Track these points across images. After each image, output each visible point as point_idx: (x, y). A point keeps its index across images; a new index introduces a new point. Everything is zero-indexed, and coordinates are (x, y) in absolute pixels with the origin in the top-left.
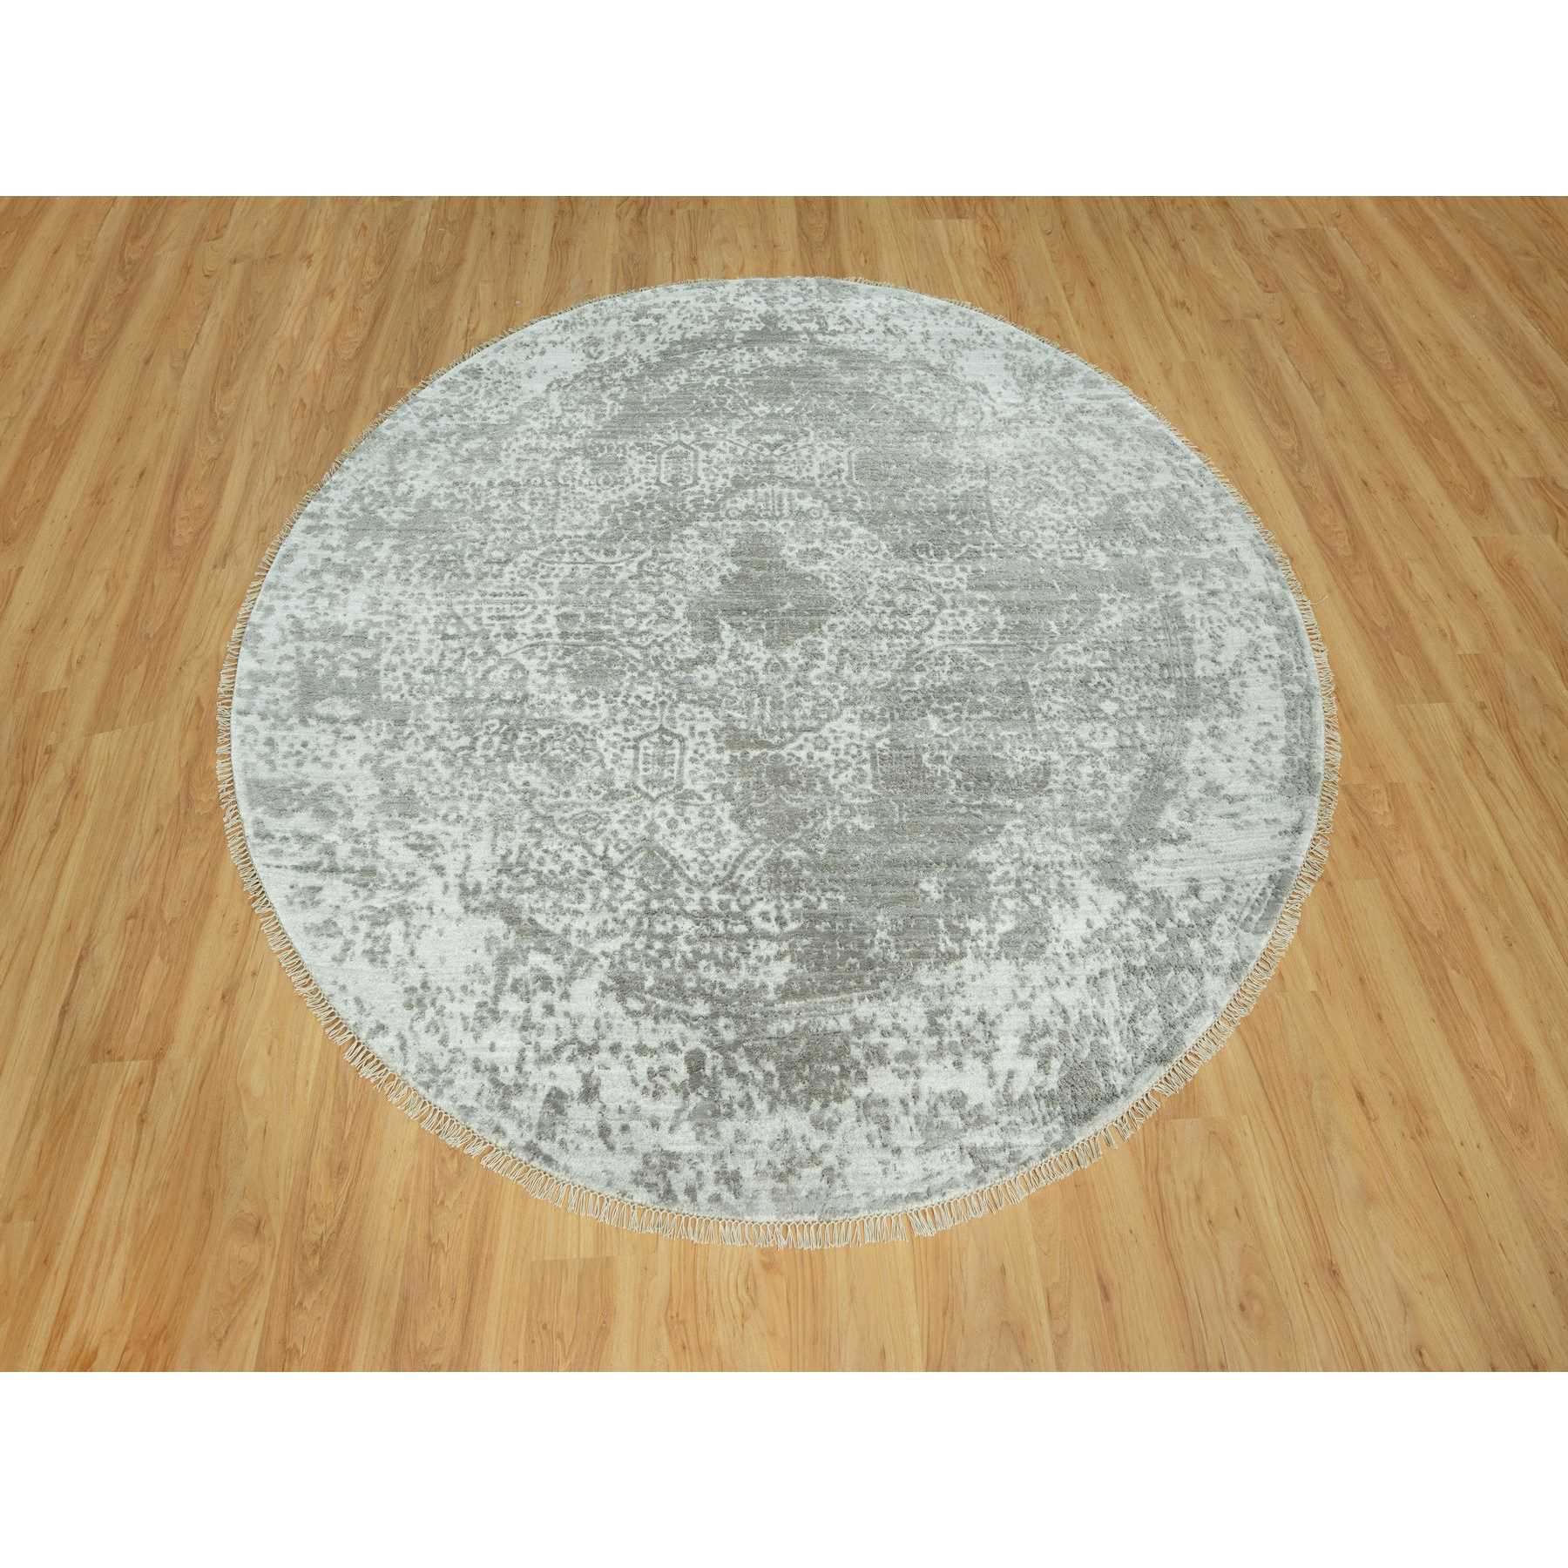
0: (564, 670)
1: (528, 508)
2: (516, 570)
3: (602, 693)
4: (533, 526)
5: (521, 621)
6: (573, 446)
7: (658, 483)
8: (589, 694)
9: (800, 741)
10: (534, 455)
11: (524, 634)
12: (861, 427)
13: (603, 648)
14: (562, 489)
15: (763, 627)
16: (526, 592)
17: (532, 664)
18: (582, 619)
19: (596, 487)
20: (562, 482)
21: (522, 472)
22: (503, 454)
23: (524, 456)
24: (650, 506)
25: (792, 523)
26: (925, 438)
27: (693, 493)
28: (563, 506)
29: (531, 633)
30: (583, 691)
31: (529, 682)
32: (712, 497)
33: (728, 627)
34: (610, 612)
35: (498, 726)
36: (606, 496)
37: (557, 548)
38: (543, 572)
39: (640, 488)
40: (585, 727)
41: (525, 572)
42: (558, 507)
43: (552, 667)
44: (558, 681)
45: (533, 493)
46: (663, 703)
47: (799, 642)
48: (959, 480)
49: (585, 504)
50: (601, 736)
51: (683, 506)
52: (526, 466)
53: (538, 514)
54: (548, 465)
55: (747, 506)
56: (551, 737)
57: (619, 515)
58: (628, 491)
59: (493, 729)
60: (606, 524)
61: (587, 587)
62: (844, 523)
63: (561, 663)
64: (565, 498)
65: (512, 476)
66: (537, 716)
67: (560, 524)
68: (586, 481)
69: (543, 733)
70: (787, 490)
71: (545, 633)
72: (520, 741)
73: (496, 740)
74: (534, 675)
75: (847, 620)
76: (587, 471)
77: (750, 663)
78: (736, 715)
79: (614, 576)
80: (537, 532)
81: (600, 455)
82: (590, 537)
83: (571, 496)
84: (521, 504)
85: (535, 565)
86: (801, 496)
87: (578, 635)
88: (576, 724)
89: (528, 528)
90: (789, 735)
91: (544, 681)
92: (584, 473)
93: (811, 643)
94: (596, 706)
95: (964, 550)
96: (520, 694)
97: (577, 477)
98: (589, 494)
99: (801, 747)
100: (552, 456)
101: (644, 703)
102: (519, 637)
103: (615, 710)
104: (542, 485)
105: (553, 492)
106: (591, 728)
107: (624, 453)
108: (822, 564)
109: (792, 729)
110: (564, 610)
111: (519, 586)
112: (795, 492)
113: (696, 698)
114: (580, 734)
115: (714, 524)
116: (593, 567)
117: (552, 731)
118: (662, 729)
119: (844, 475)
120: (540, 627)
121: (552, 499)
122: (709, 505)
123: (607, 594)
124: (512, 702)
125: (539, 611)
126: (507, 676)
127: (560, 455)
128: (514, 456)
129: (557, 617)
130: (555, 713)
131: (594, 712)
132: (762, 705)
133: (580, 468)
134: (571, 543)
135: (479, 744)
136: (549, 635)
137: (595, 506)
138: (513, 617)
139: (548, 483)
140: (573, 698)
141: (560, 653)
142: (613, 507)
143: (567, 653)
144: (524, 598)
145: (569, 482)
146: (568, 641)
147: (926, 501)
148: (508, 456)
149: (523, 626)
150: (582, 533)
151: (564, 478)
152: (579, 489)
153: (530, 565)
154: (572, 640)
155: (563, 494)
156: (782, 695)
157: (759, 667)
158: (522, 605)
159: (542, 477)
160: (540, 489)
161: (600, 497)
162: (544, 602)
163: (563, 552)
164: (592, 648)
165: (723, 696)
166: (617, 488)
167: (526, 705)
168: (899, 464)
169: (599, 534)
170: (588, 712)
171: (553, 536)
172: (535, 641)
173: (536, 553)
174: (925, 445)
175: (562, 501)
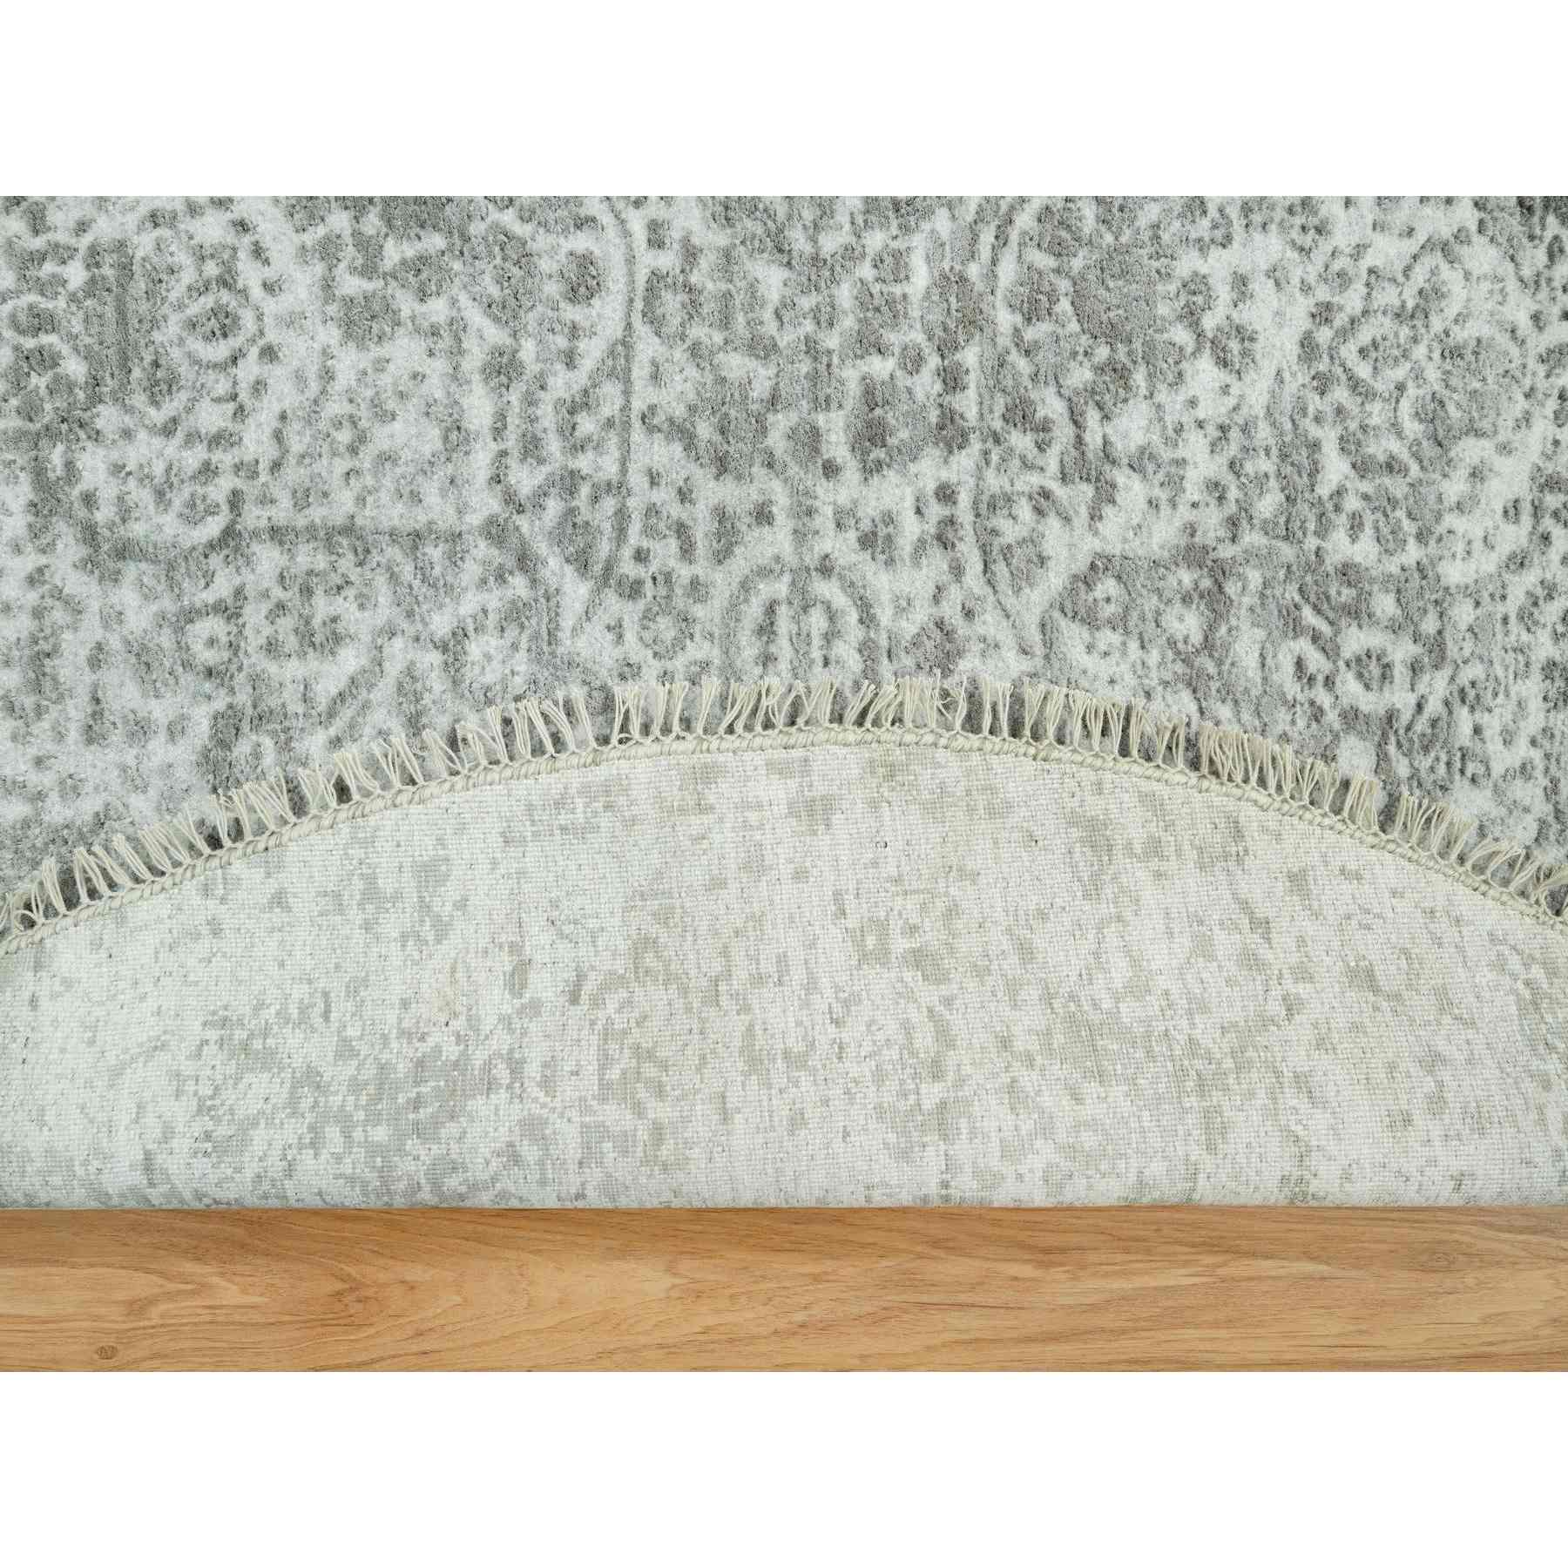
0: (1092, 417)
1: (350, 660)
2: (652, 669)
3: (1188, 263)
4: (441, 624)
5: (885, 615)
8: (1191, 316)
10: (70, 667)
11: (938, 595)
13: (1008, 271)
14: (254, 517)
16: (754, 611)
18: (881, 367)
19: (249, 369)
20: (213, 527)
21: (160, 711)
22: (57, 812)
23: (76, 710)
28: (343, 504)
29: (937, 563)
30: (1181, 335)
31: (1136, 548)
34: (851, 254)
35: (1303, 646)
36: (292, 321)
37: (554, 507)
38: (665, 552)
40: (1323, 314)
41: (666, 628)
42: (349, 529)
44: (1138, 439)
45: (272, 648)
49: (335, 407)
50: (1359, 250)
52: (124, 694)
53: (385, 609)
54: (126, 596)
59: (1316, 662)
60: (438, 309)
61: (736, 364)
63: (1063, 433)
64: (302, 499)
65: (183, 754)
66: (1268, 504)
67: (437, 508)
68: (211, 417)
69: (1335, 469)
71: (936, 511)
72: (1364, 551)
73: (1355, 640)
74: (1113, 533)
76: (158, 416)
79: (691, 254)
80: (469, 604)
81: (75, 368)
82: (502, 368)
83: (293, 474)
84: (326, 689)
85: (633, 590)
88: (1308, 346)
89: (452, 647)
91: (1133, 490)
92: (168, 429)
94: (1241, 283)
96: (1186, 577)
97: (192, 459)
98: (283, 393)
100: (77, 584)
102: (950, 610)
104: (229, 611)
105: (268, 558)
106: (1323, 294)
107: (63, 254)
110: (837, 445)
114: (1344, 334)
116: (648, 346)
117: (1329, 437)
120: (910, 529)
123: (772, 279)
124: (1215, 601)
125: (841, 547)
126: (1106, 638)
127: (69, 548)
128: (74, 757)
129: (871, 470)
130: (1264, 433)
131: (1262, 287)
133: (145, 450)
134: (532, 448)
135: (1370, 703)
136: (946, 494)
137: (348, 363)
138: (866, 649)
139: (222, 588)
140: (1204, 374)
141: (1021, 441)
142: (351, 285)
145: (219, 490)
146: (972, 414)
148: (71, 787)
149: (903, 606)
150: (479, 407)
152: (256, 442)
153: (630, 612)
154: (967, 404)
155: (282, 512)
158: (817, 621)
159: (190, 615)
160: (254, 615)
161: (299, 350)
162: (800, 536)
163: (570, 482)
164: (1006, 320)
166: (250, 275)
167: (1226, 552)
169: (486, 334)
173: (575, 591)
175: (317, 513)
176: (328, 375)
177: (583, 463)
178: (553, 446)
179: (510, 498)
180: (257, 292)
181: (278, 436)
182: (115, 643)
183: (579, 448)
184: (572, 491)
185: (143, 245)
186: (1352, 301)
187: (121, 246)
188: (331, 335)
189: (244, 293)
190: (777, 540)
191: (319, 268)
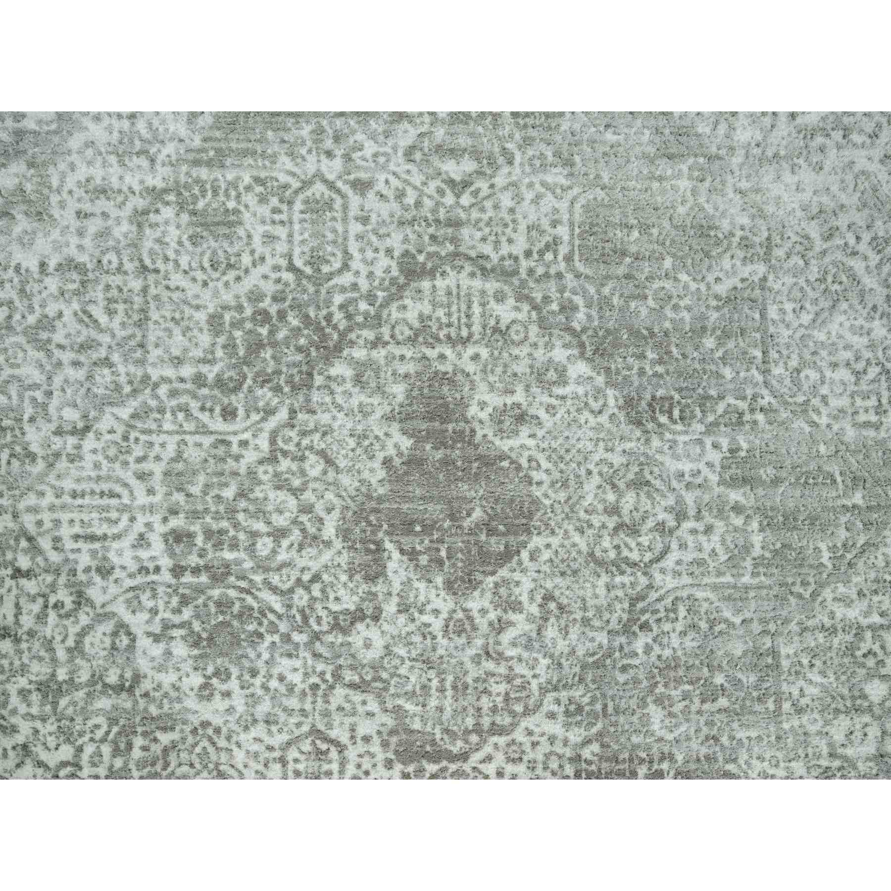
0: (182, 632)
1: (103, 319)
2: (99, 445)
3: (235, 671)
4: (116, 358)
5: (115, 545)
6: (160, 184)
7: (292, 268)
8: (217, 673)
9: (488, 749)
10: (102, 204)
11: (124, 568)
12: (592, 142)
13: (232, 593)
14: (151, 278)
15: (443, 553)
16: (118, 489)
17: (138, 622)
18: (199, 540)
20: (148, 262)
21: (87, 242)
22: (54, 199)
23: (87, 207)
24: (282, 315)
25: (484, 353)
26: (684, 168)
27: (343, 290)
28: (154, 315)
29: (133, 567)
30: (210, 670)
31: (139, 652)
32: (370, 298)
33: (396, 555)
34: (237, 525)
35: (105, 728)
36: (216, 294)
38: (138, 451)
39: (265, 277)
40: (218, 731)
41: (112, 452)
42: (147, 319)
43: (167, 626)
44: (176, 652)
45: (108, 287)
46: (315, 687)
47: (490, 580)
48: (727, 263)
50: (239, 745)
51: (329, 318)
52: (93, 226)
53: (121, 334)
54: (125, 227)
55: (421, 318)
56: (174, 745)
57: (238, 334)
58: (248, 283)
59: (99, 734)
60: (220, 353)
61: (201, 479)
62: (559, 354)
63: (177, 619)
64: (157, 298)
65: (72, 251)
66: (154, 710)
68: (184, 261)
69: (165, 738)
70: (477, 283)
71: (151, 566)
72: (136, 753)
73: (106, 749)
74: (143, 642)
75: (555, 541)
77: (425, 618)
78: (409, 707)
79: (237, 458)
80: (121, 369)
81: (201, 205)
82: (199, 380)
83: (165, 294)
85: (126, 438)
86: (500, 297)
87: (196, 571)
88: (205, 724)
89: (107, 362)
90: (474, 738)
91: (157, 650)
92: (180, 243)
93: (505, 582)
94: (227, 694)
95: (721, 408)
96: (128, 675)
98: (192, 289)
99: (489, 759)
101: (291, 689)
102: (118, 573)
103: (253, 700)
105: (136, 284)
106: (224, 730)
108: (523, 438)
109: (477, 729)
111: (109, 478)
112: (492, 286)
113: (356, 679)
114: (210, 739)
115: (374, 354)
116: (207, 441)
117: (175, 736)
118: (315, 732)
119: (563, 250)
120: (144, 554)
121: (138, 300)
122: (366, 315)
123: (229, 493)
124: (119, 688)
125: (139, 527)
126: (108, 641)
127: (140, 203)
128: (73, 206)
129: (165, 537)
130: (177, 706)
131: (227, 703)
132: (442, 690)
133: (173, 233)
135: (85, 757)
136: (157, 569)
137: (201, 317)
138: (105, 537)
139: (129, 266)
140: (197, 680)
141: (175, 601)
142: (227, 317)
143: (185, 601)
144: (114, 502)
145: (160, 265)
146: (184, 580)
147: (676, 308)
149: (120, 552)
150: (187, 371)
151: (151, 252)
152: (177, 279)
153: (117, 437)
154: (188, 578)
155: (153, 291)
156: (466, 673)
157: (437, 625)
158: (114, 515)
159: (118, 253)
161: (206, 296)
162: (143, 508)
163: (161, 411)
164: (216, 593)
165: (393, 675)
166: (231, 275)
167: (137, 693)
168: (645, 228)
169: (211, 372)
170: (219, 704)
171: (146, 378)
172: (139, 580)
173: (125, 413)
174: (684, 184)
175: (152, 305)
176: (198, 308)
177: (168, 415)
178: (174, 403)
179: (156, 386)
180: (225, 278)
181: (177, 288)
182: (110, 222)
183: (174, 413)
184: (159, 412)
185: (241, 232)
186: (222, 743)
187: (240, 223)
188: (211, 310)
189: (224, 274)
190: (142, 499)
191: (233, 304)
